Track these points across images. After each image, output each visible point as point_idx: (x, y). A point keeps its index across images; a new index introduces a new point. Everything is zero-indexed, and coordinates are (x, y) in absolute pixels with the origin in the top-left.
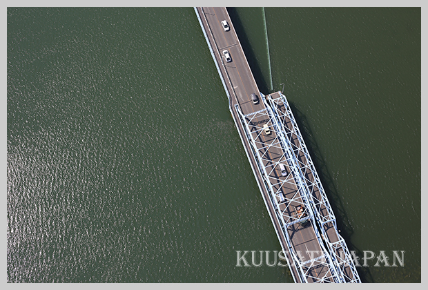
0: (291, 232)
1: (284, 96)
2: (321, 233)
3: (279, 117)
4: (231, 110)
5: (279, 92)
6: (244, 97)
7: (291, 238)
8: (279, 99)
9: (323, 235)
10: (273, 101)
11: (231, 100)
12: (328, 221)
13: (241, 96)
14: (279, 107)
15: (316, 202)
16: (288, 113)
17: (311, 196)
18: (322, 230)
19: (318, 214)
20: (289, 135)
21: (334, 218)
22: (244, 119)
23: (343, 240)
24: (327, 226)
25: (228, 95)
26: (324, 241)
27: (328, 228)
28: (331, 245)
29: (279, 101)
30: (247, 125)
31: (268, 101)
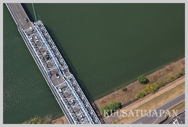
0: (50, 76)
1: (41, 21)
2: (63, 74)
3: (39, 30)
4: (19, 30)
6: (24, 24)
7: (50, 78)
9: (64, 75)
10: (36, 24)
12: (65, 68)
15: (59, 61)
16: (43, 28)
17: (57, 59)
18: (63, 73)
19: (60, 66)
21: (67, 66)
22: (24, 32)
23: (72, 75)
24: (65, 71)
25: (17, 24)
26: (65, 77)
27: (66, 72)
28: (67, 77)
29: (39, 23)
30: (26, 34)
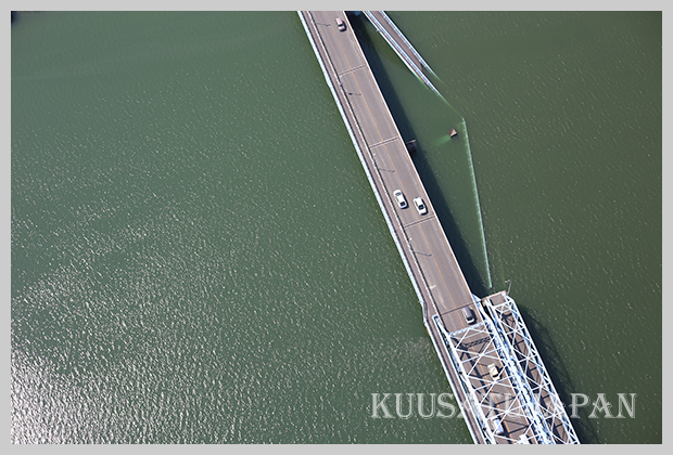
1: (512, 301)
3: (505, 335)
4: (426, 325)
5: (504, 293)
6: (446, 302)
8: (503, 305)
10: (494, 308)
11: (426, 309)
13: (441, 300)
14: (505, 317)
16: (520, 327)
20: (523, 364)
22: (450, 340)
25: (421, 299)
29: (504, 309)
30: (454, 350)
31: (485, 308)
